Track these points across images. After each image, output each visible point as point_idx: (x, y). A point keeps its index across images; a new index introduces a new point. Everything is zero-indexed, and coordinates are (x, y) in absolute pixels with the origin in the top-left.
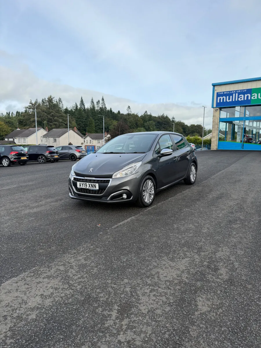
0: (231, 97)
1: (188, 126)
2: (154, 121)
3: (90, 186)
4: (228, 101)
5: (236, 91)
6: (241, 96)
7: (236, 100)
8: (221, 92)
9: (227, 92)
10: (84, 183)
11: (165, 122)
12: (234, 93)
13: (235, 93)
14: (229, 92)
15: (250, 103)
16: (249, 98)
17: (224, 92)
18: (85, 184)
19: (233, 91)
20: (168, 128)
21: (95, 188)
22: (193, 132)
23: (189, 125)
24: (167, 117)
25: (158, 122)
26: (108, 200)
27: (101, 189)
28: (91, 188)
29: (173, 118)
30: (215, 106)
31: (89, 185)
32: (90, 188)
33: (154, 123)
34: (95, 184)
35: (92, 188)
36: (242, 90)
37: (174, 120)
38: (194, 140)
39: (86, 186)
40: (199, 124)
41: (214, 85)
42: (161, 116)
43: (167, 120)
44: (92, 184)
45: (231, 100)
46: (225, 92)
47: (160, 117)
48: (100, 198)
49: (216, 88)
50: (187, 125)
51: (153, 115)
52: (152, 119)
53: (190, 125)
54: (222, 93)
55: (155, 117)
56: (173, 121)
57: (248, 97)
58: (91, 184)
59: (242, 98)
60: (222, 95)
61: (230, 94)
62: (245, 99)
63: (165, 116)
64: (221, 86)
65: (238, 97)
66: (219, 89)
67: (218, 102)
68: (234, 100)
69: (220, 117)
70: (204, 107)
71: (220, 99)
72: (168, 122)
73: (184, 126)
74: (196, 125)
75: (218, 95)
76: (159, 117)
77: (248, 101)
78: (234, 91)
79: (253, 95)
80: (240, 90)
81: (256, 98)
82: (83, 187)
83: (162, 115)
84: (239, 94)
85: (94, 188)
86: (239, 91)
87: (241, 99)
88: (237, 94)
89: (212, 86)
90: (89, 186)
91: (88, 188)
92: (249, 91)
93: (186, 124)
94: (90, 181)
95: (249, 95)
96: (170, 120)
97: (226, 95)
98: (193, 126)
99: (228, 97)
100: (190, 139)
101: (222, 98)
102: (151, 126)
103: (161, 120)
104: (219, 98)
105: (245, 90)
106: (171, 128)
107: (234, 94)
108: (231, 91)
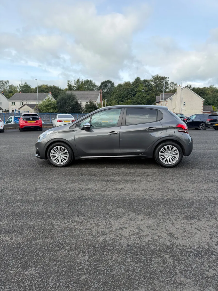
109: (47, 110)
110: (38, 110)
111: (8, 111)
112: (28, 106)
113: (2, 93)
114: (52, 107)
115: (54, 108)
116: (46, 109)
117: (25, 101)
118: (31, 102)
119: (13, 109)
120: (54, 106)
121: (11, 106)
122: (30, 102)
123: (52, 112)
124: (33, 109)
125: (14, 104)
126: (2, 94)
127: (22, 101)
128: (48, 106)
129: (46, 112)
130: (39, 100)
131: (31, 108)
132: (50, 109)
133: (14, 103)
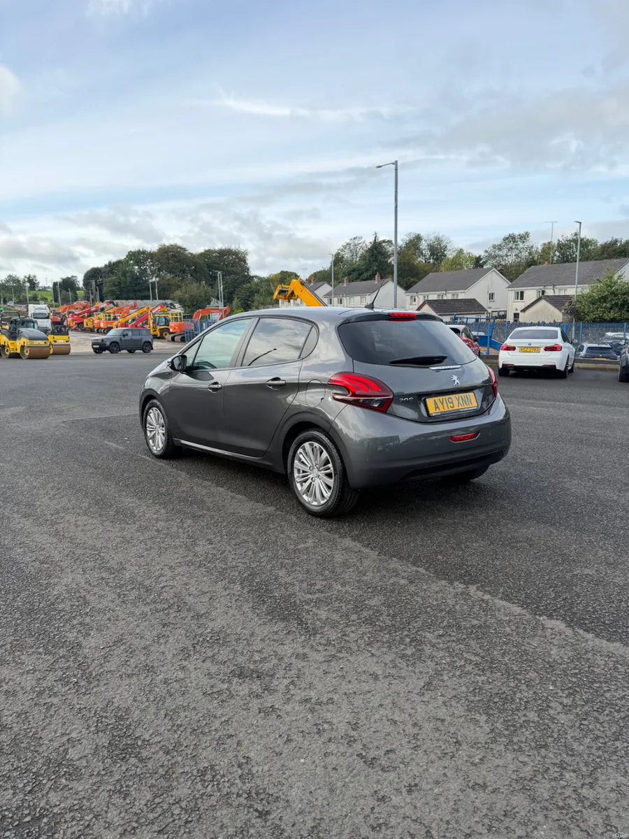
109: (599, 313)
110: (571, 314)
111: (504, 317)
112: (547, 301)
113: (499, 269)
114: (616, 304)
115: (623, 305)
116: (597, 308)
117: (552, 287)
118: (568, 290)
119: (517, 312)
120: (623, 300)
121: (514, 302)
122: (565, 290)
123: (613, 320)
124: (561, 311)
125: (522, 298)
126: (499, 271)
127: (542, 287)
128: (604, 299)
129: (594, 321)
130: (578, 284)
131: (555, 306)
132: (611, 308)
133: (522, 293)
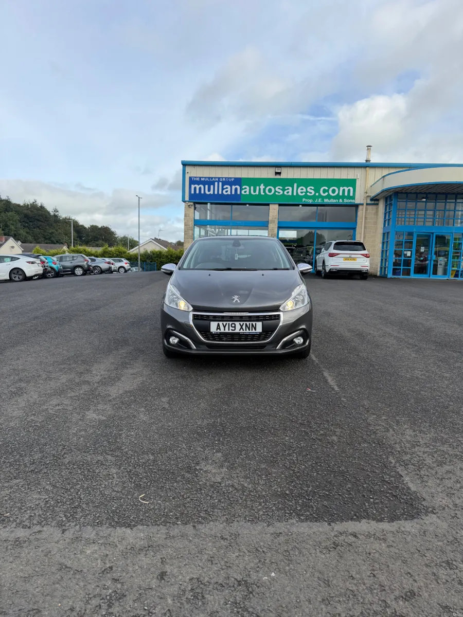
0: (212, 186)
1: (85, 228)
2: (17, 212)
3: (244, 327)
4: (207, 193)
5: (219, 178)
6: (227, 188)
7: (220, 193)
8: (195, 177)
9: (206, 178)
10: (228, 323)
11: (39, 216)
12: (216, 181)
13: (218, 182)
14: (209, 178)
15: (239, 200)
16: (239, 193)
17: (200, 178)
18: (232, 324)
19: (215, 178)
20: (47, 227)
21: (254, 331)
22: (96, 239)
23: (87, 226)
24: (42, 207)
25: (26, 216)
26: (278, 349)
27: (267, 331)
28: (245, 331)
29: (56, 211)
30: (187, 198)
31: (242, 326)
32: (242, 331)
33: (17, 217)
34: (254, 323)
35: (248, 331)
36: (228, 178)
37: (56, 214)
38: (117, 253)
39: (233, 329)
40: (105, 226)
41: (185, 164)
42: (31, 204)
43: (43, 213)
44: (248, 323)
45: (212, 192)
46: (203, 178)
47: (28, 205)
48: (262, 347)
49: (188, 169)
50: (82, 226)
51: (14, 201)
52: (11, 209)
53: (89, 226)
54: (198, 179)
55: (19, 205)
56: (55, 216)
57: (236, 189)
58: (244, 325)
59: (228, 190)
60: (198, 183)
61: (209, 182)
62: (233, 193)
63: (40, 205)
64: (196, 167)
65: (223, 189)
66: (193, 172)
67: (193, 192)
68: (216, 193)
69: (195, 219)
70: (139, 198)
71: (195, 188)
72: (46, 217)
73: (78, 227)
74: (100, 227)
75: (192, 181)
76: (26, 207)
77: (237, 196)
78: (217, 178)
79: (243, 187)
80: (226, 178)
81: (248, 193)
82: (227, 331)
83: (31, 202)
84: (224, 183)
85: (251, 331)
86: (224, 179)
87: (227, 192)
88: (220, 183)
89: (182, 166)
90: (242, 328)
91: (237, 330)
92: (238, 181)
93: (81, 223)
94: (241, 319)
95: (238, 187)
96: (49, 213)
97: (204, 183)
98: (94, 228)
99: (207, 186)
100: (110, 251)
101: (198, 187)
102: (11, 222)
103: (32, 211)
104: (193, 186)
105: (232, 178)
106: (53, 229)
107: (216, 183)
108: (212, 178)
